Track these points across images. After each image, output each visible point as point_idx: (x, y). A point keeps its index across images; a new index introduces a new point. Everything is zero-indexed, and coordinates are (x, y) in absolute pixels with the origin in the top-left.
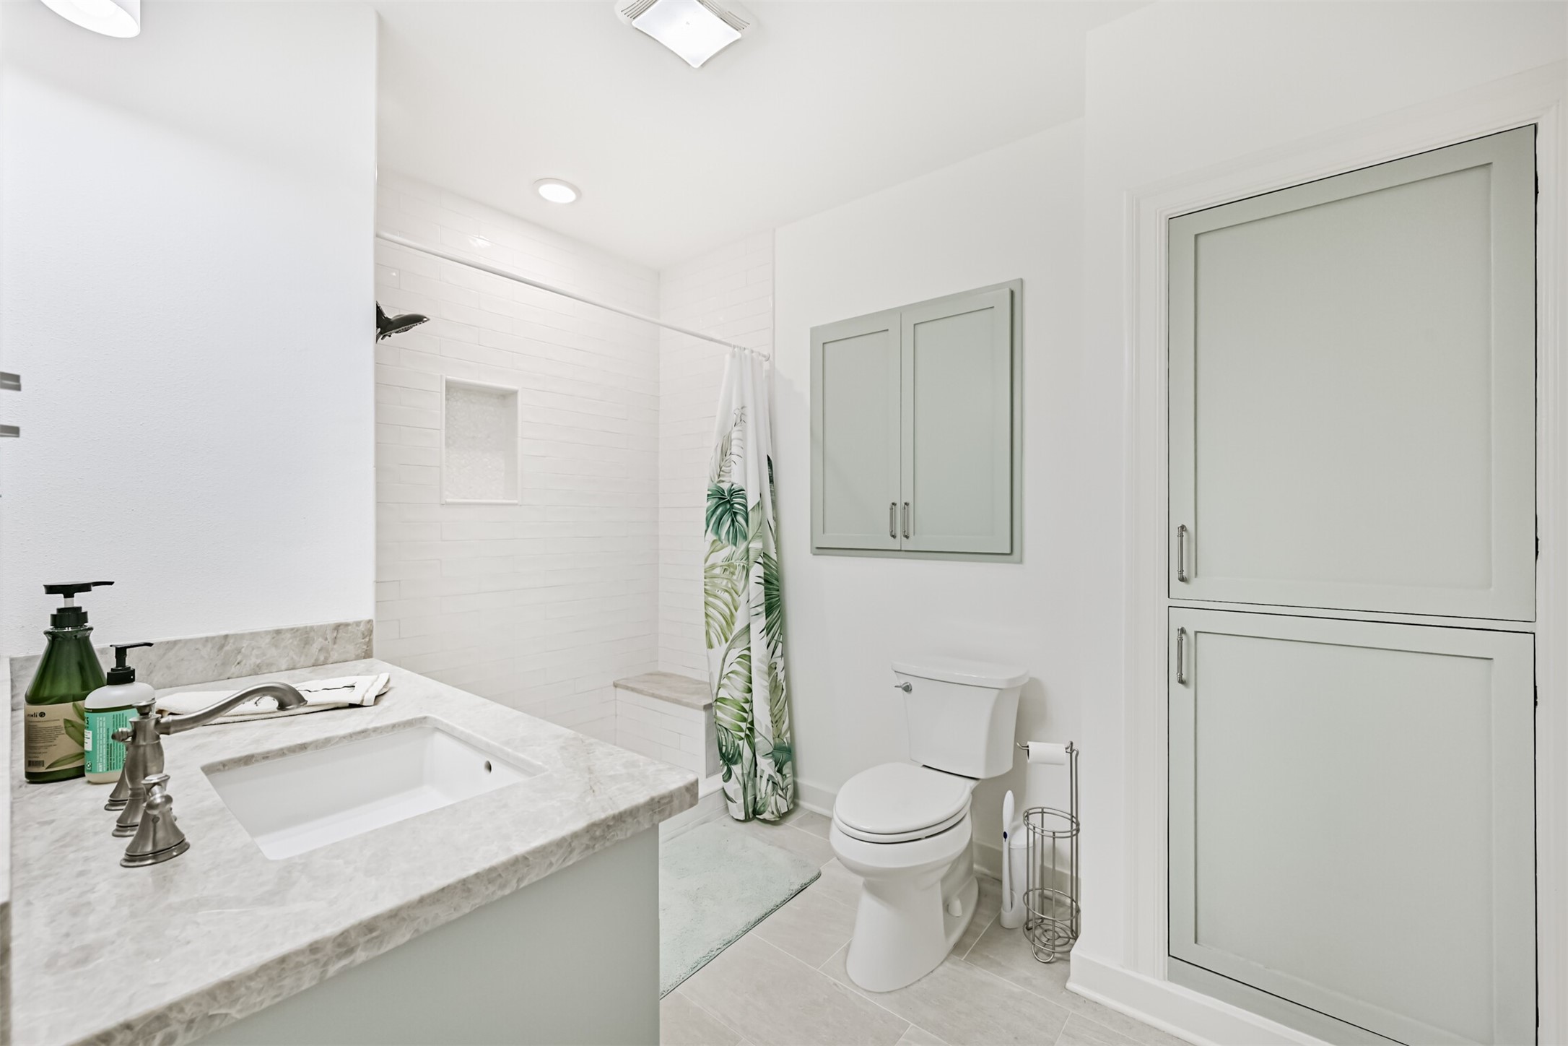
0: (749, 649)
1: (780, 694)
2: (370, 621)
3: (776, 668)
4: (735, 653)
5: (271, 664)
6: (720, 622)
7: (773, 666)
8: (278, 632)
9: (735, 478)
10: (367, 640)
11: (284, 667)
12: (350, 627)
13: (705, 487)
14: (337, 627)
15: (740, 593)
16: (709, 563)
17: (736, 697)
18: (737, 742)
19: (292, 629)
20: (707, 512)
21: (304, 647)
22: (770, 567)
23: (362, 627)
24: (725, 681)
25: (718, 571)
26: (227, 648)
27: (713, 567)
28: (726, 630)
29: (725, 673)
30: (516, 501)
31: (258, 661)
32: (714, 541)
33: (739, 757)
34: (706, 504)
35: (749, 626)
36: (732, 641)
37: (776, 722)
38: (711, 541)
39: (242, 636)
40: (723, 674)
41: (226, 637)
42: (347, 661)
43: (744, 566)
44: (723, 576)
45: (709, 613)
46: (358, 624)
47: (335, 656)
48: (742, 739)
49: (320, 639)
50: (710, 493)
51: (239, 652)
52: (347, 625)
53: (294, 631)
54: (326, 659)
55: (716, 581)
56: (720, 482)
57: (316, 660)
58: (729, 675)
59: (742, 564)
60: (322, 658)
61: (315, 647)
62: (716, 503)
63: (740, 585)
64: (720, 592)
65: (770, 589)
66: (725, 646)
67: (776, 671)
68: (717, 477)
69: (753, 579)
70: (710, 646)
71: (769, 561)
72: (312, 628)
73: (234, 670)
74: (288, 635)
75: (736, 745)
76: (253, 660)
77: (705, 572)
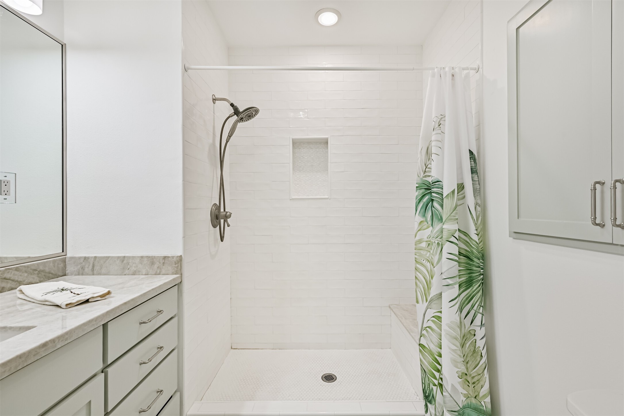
0: (441, 312)
1: (479, 360)
2: (181, 256)
3: (475, 335)
4: (431, 313)
5: (139, 271)
6: (424, 285)
7: (473, 333)
8: (142, 257)
9: (434, 175)
10: (177, 265)
11: (144, 273)
12: (169, 259)
13: (414, 181)
14: (165, 258)
15: (435, 265)
16: (417, 238)
17: (431, 348)
18: (431, 385)
19: (147, 257)
20: (416, 199)
21: (152, 266)
22: (471, 245)
23: (175, 259)
24: (424, 332)
25: (424, 245)
26: (125, 262)
27: (420, 241)
28: (427, 292)
29: (425, 326)
30: (327, 197)
31: (135, 269)
32: (421, 222)
33: (432, 399)
34: (416, 194)
35: (441, 294)
36: (429, 302)
37: (474, 383)
38: (419, 222)
39: (129, 257)
40: (423, 327)
41: (124, 257)
42: (168, 275)
43: (438, 244)
44: (427, 249)
45: (417, 276)
46: (173, 257)
47: (163, 271)
48: (436, 385)
49: (158, 263)
50: (417, 185)
51: (129, 264)
52: (168, 257)
53: (148, 257)
54: (160, 272)
55: (422, 252)
56: (425, 176)
57: (156, 272)
58: (427, 328)
59: (437, 242)
60: (158, 272)
61: (156, 266)
62: (423, 193)
63: (436, 259)
64: (425, 261)
65: (470, 265)
66: (426, 304)
67: (475, 338)
68: (422, 173)
69: (445, 255)
70: (417, 302)
71: (470, 241)
72: (154, 257)
73: (127, 272)
74: (146, 259)
75: (431, 388)
76: (133, 269)
77: (415, 245)
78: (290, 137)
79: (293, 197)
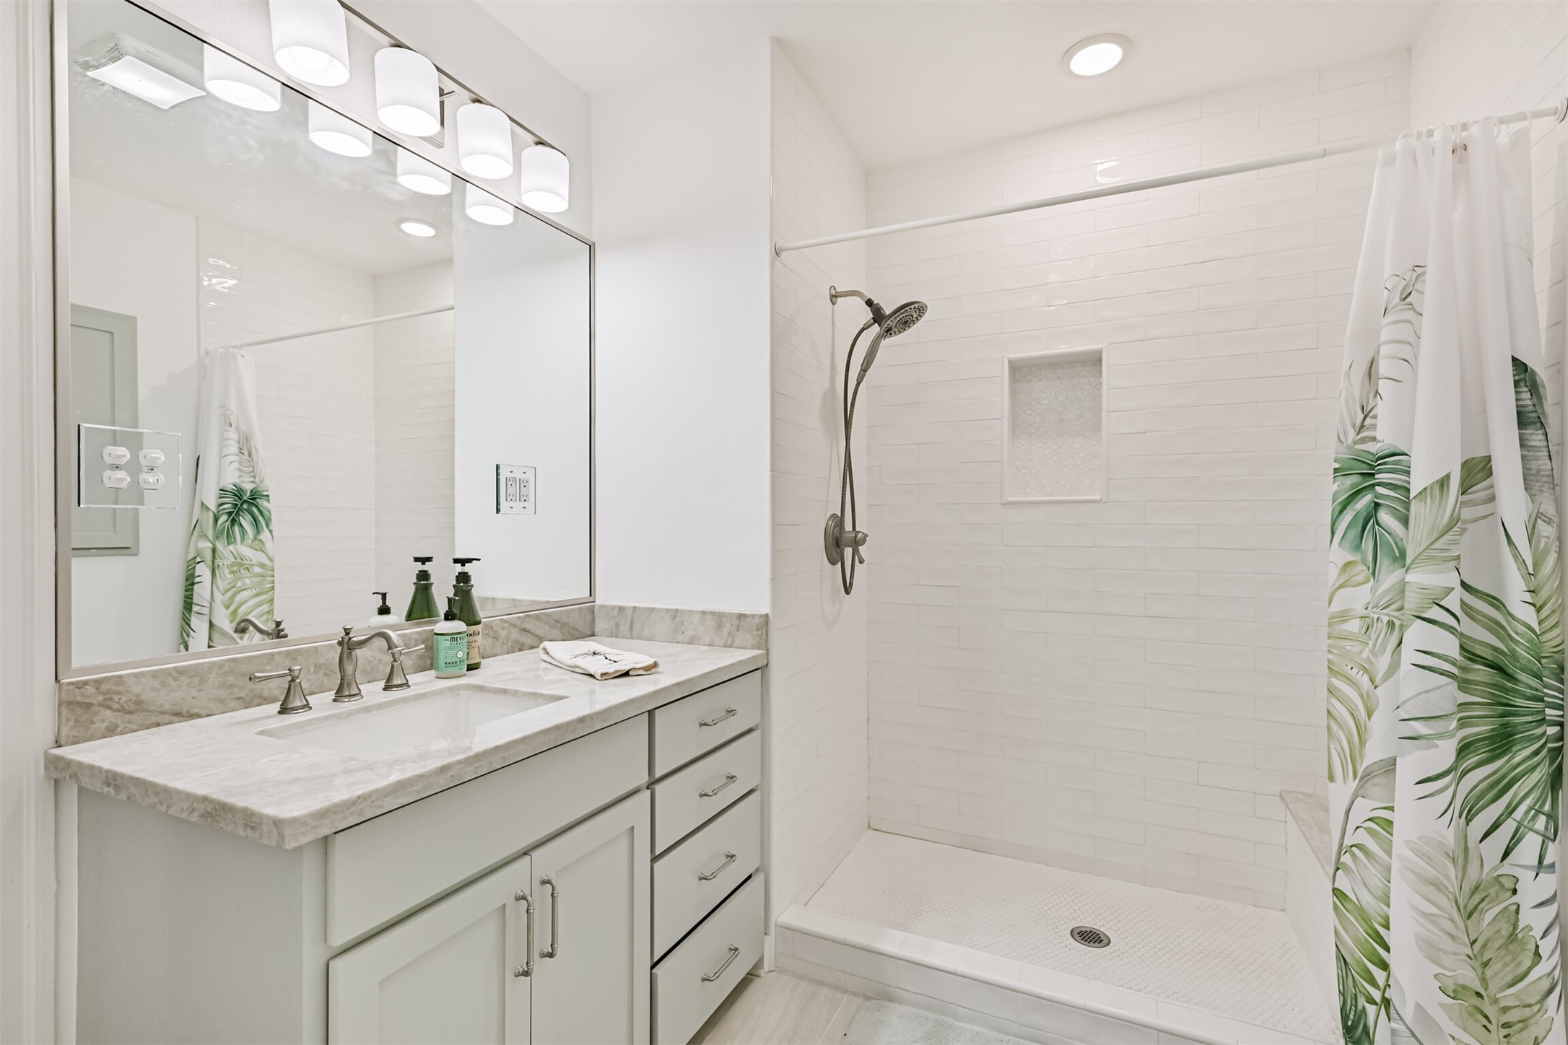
0: (1392, 809)
1: (1528, 963)
2: (767, 615)
3: (1515, 892)
4: (1363, 809)
5: (699, 638)
6: (1351, 734)
7: (1509, 884)
8: (704, 613)
9: (1385, 435)
10: (760, 632)
11: (707, 643)
12: (748, 619)
13: (1328, 454)
14: (741, 616)
15: (1378, 681)
16: (1336, 606)
17: (1364, 903)
18: (1362, 1001)
19: (712, 612)
20: (1333, 503)
21: (718, 630)
22: (1509, 635)
23: (756, 620)
24: (1346, 859)
25: (1354, 626)
26: (677, 619)
27: (1343, 616)
28: (1357, 753)
29: (1347, 842)
30: (1098, 497)
31: (693, 634)
32: (1349, 564)
33: (1364, 1038)
34: (1330, 489)
35: (1393, 762)
36: (1362, 779)
37: (1506, 1025)
38: (1341, 564)
39: (683, 612)
40: (1344, 845)
41: (677, 610)
42: (745, 648)
43: (1391, 625)
44: (1364, 638)
45: (1332, 709)
46: (754, 616)
47: (738, 642)
48: (1375, 1003)
49: (728, 625)
50: (1337, 465)
51: (683, 624)
52: (746, 616)
53: (713, 613)
54: (732, 642)
55: (1348, 645)
56: (1363, 440)
57: (726, 642)
58: (1354, 849)
59: (1385, 619)
60: (729, 642)
61: (725, 631)
62: (1353, 486)
63: (1383, 664)
64: (1355, 670)
65: (1507, 690)
66: (1353, 785)
67: (1515, 899)
68: (1352, 434)
69: (1409, 655)
70: (1331, 778)
71: (1508, 622)
72: (723, 613)
73: (680, 637)
74: (709, 617)
75: (1360, 1007)
76: (690, 633)
77: (1330, 625)
78: (1003, 357)
79: (1010, 499)
